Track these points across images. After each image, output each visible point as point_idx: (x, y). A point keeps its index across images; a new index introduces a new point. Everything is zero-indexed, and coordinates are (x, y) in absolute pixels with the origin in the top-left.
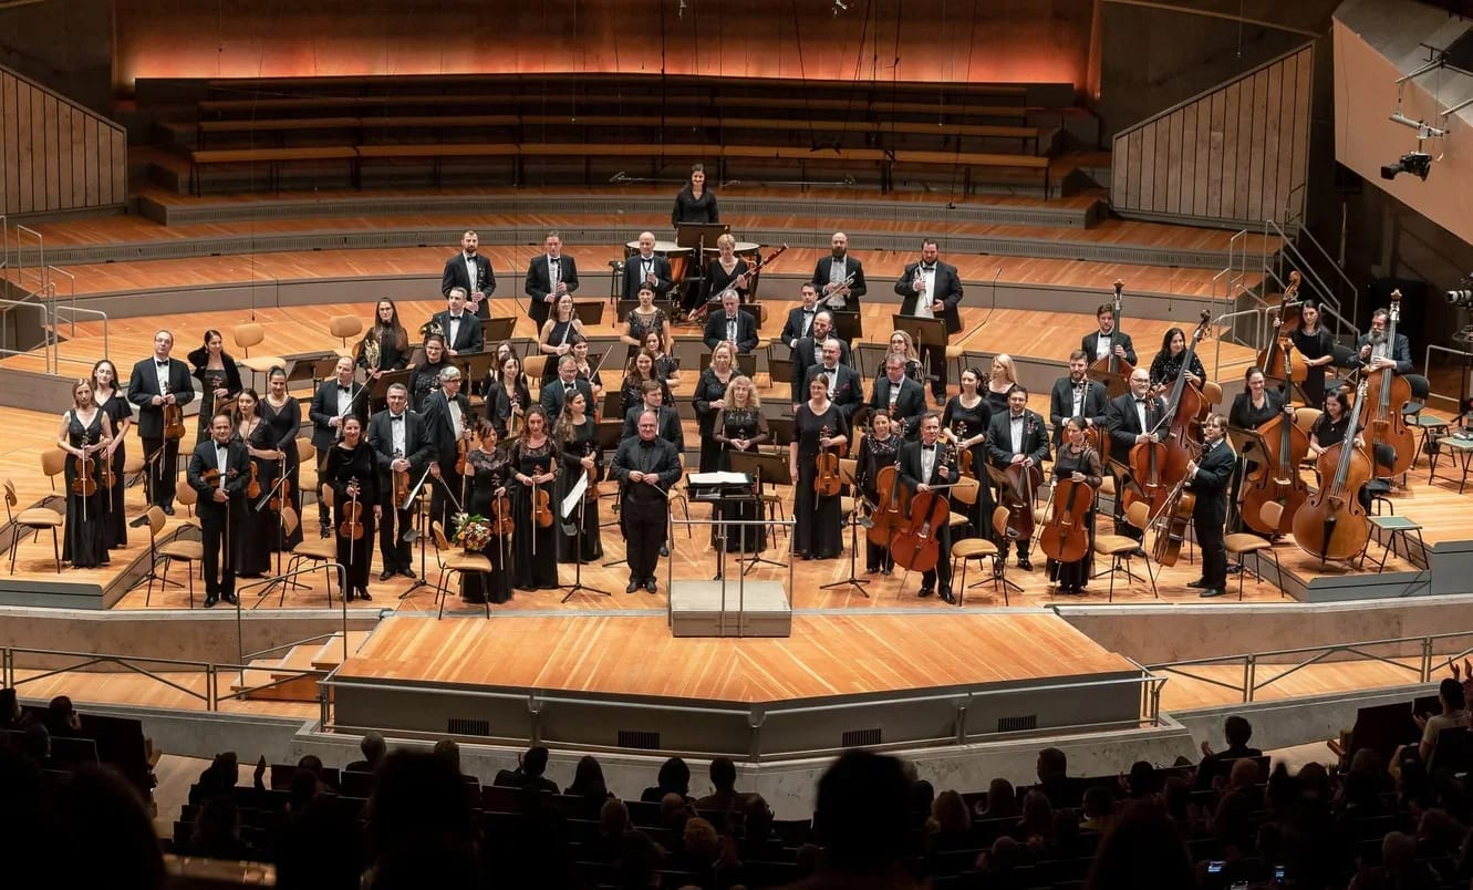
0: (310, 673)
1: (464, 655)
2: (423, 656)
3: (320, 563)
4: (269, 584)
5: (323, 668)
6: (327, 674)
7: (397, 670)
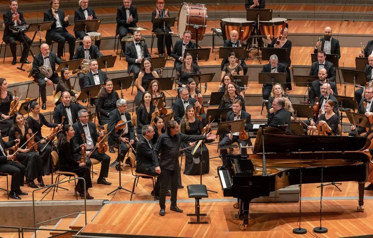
0: (69, 231)
1: (144, 222)
2: (124, 222)
3: (72, 178)
4: (47, 188)
5: (75, 229)
6: (77, 232)
7: (112, 229)
